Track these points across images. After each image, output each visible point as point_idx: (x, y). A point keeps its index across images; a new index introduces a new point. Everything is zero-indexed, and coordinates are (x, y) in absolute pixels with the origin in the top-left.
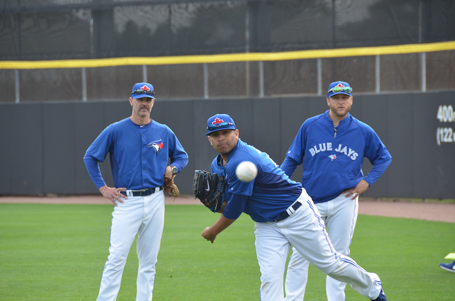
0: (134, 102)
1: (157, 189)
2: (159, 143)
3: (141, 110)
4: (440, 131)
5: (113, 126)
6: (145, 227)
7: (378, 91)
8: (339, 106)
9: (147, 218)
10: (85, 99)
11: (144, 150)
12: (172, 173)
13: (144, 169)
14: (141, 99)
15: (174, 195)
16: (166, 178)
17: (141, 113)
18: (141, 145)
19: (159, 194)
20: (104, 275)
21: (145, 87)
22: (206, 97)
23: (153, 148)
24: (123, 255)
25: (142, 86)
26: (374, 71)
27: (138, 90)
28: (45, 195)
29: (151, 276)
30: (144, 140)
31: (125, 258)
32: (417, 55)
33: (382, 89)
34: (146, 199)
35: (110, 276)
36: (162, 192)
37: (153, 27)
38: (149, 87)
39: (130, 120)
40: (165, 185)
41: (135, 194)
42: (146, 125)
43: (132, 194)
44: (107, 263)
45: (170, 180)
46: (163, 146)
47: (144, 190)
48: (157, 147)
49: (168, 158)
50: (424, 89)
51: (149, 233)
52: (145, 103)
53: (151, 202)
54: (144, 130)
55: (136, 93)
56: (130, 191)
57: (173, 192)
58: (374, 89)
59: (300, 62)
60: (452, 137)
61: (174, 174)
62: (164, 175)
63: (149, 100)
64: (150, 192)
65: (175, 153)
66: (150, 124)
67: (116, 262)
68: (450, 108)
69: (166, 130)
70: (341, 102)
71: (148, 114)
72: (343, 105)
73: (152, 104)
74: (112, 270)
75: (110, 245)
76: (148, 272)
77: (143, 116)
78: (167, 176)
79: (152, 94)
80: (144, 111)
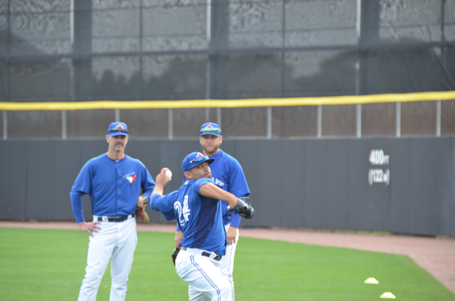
0: (110, 139)
1: (130, 216)
2: (132, 176)
3: (117, 146)
4: (372, 173)
5: (92, 161)
6: (118, 250)
7: (319, 136)
8: (208, 144)
9: (120, 242)
10: (64, 137)
11: (119, 182)
12: (143, 203)
13: (119, 198)
14: (116, 137)
15: (145, 221)
16: (137, 207)
17: (117, 149)
18: (117, 177)
19: (131, 221)
20: (81, 292)
21: (120, 126)
22: (171, 137)
23: (127, 181)
24: (100, 274)
25: (117, 125)
26: (316, 118)
27: (114, 129)
28: (27, 220)
29: (122, 293)
30: (119, 173)
31: (100, 277)
32: (354, 106)
33: (323, 134)
34: (120, 225)
35: (87, 292)
36: (134, 219)
37: (128, 76)
38: (122, 126)
39: (107, 156)
40: (137, 213)
41: (110, 220)
42: (121, 160)
43: (107, 220)
44: (84, 280)
45: (141, 209)
46: (136, 178)
47: (118, 217)
48: (131, 179)
49: (140, 189)
50: (359, 135)
51: (121, 255)
52: (120, 140)
53: (123, 228)
54: (120, 164)
55: (112, 131)
56: (106, 217)
57: (144, 219)
58: (315, 134)
59: (251, 109)
60: (383, 178)
61: (145, 204)
62: (137, 204)
63: (123, 137)
64: (123, 218)
65: (146, 184)
66: (125, 159)
67: (92, 281)
68: (381, 152)
69: (138, 164)
70: (210, 141)
71: (122, 149)
72: (212, 144)
73: (126, 141)
74: (89, 287)
75: (87, 265)
76: (120, 289)
77: (118, 151)
78: (139, 205)
79: (126, 132)
80: (119, 147)
